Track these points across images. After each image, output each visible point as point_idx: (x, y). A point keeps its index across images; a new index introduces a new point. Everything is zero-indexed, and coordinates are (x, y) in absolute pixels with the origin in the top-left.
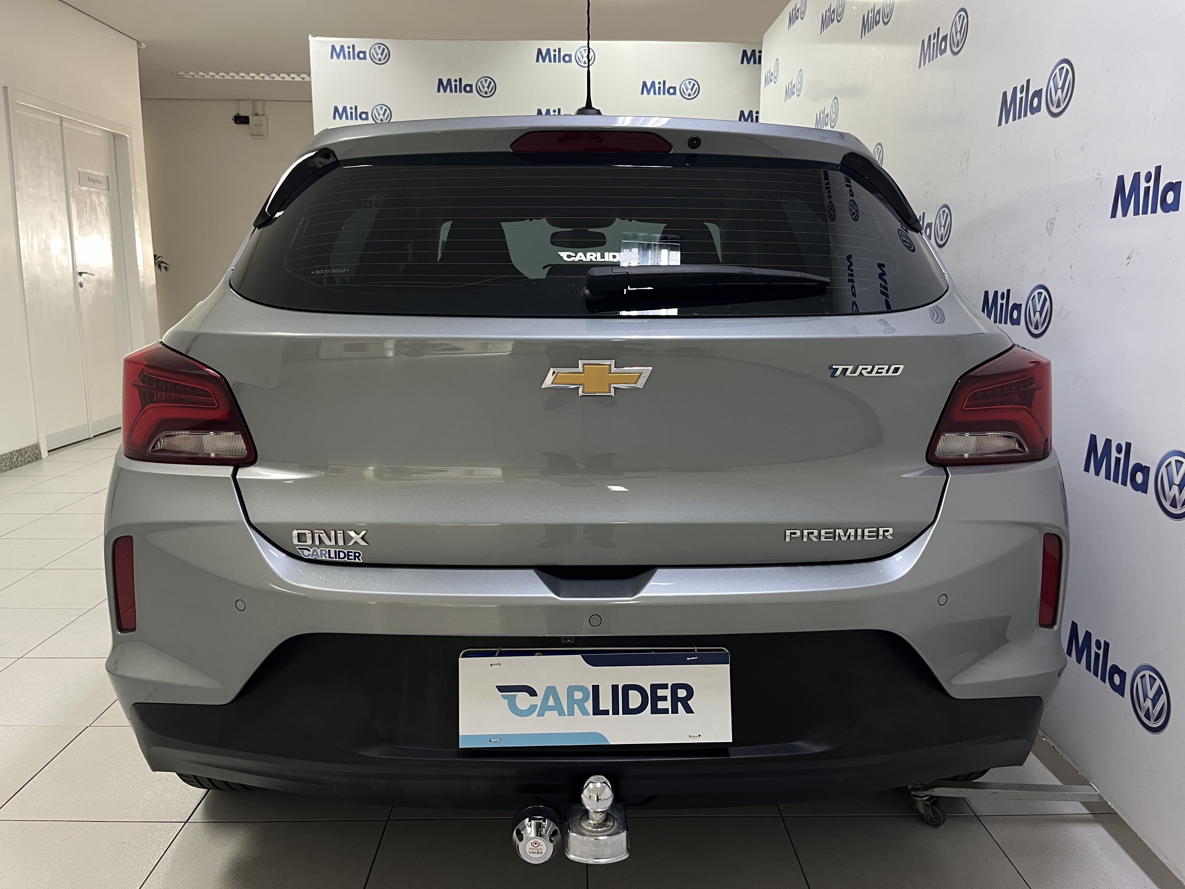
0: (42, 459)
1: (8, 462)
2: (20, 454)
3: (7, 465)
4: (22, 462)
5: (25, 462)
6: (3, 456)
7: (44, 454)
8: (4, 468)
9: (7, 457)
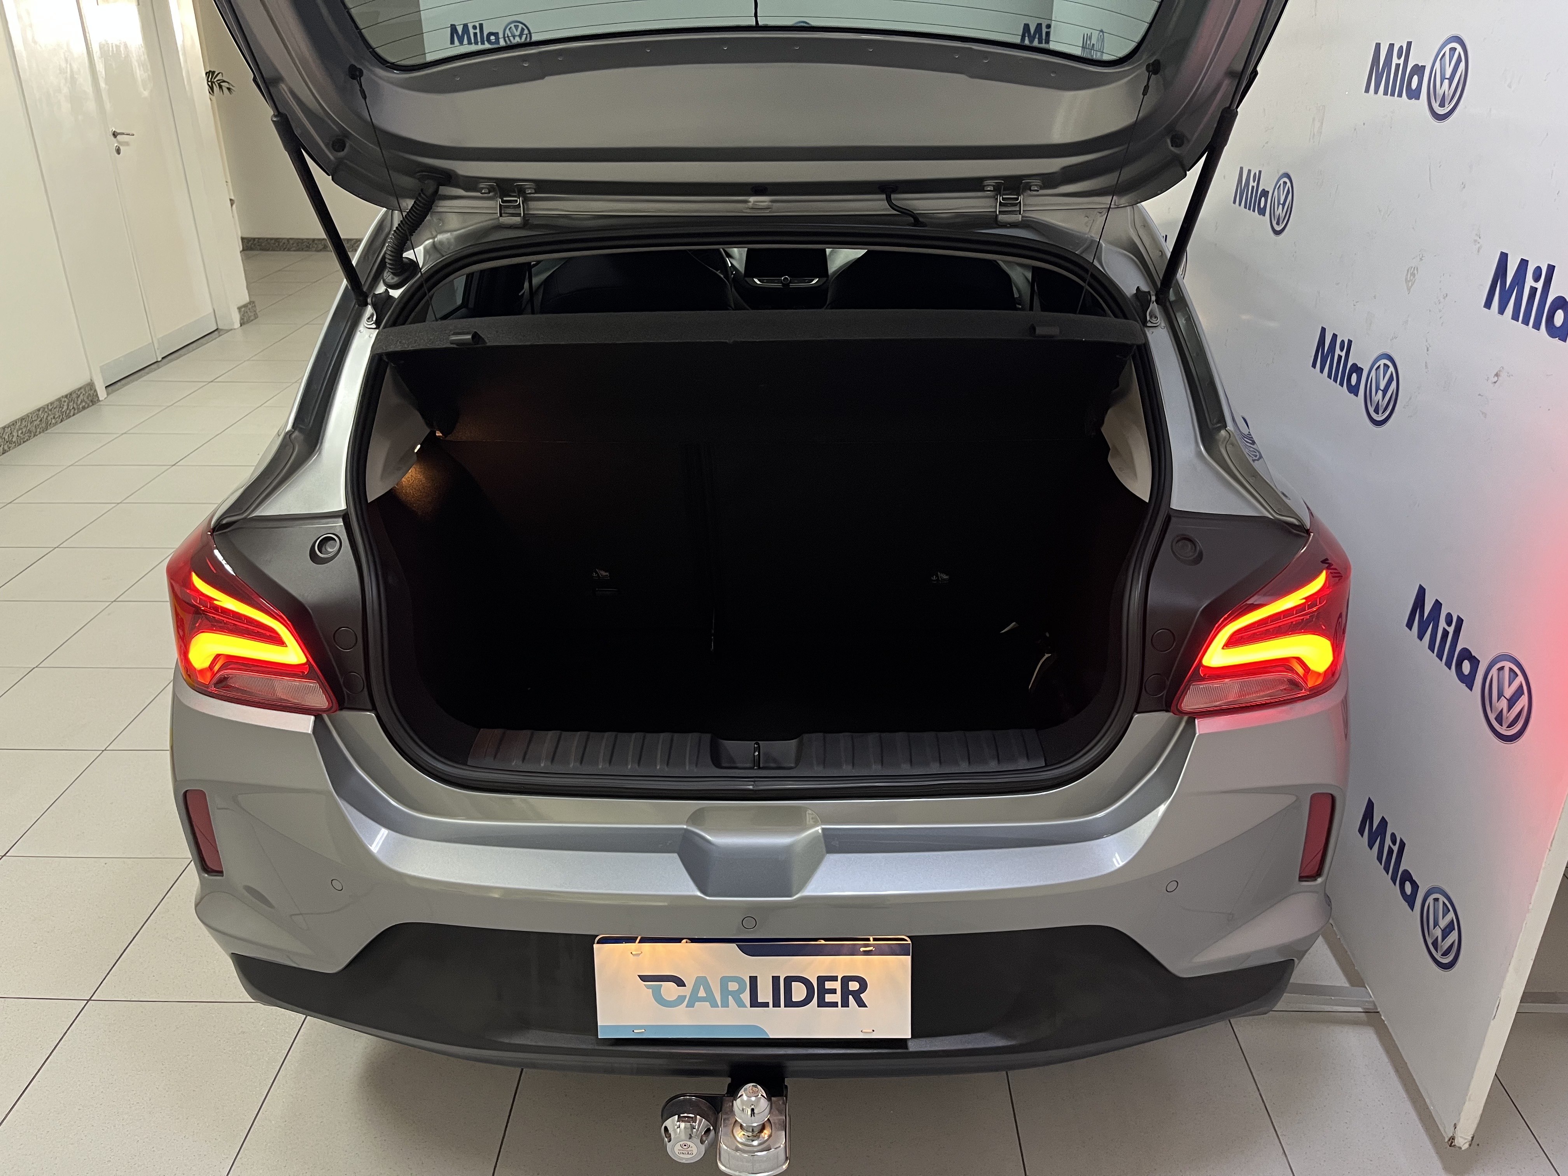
0: (100, 401)
1: (57, 413)
2: (70, 399)
3: (56, 417)
4: (75, 410)
5: (78, 409)
6: (49, 405)
7: (102, 393)
8: (53, 421)
9: (55, 406)
